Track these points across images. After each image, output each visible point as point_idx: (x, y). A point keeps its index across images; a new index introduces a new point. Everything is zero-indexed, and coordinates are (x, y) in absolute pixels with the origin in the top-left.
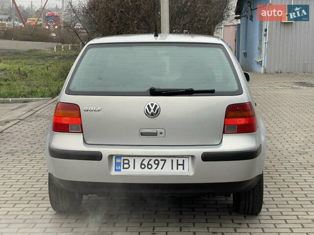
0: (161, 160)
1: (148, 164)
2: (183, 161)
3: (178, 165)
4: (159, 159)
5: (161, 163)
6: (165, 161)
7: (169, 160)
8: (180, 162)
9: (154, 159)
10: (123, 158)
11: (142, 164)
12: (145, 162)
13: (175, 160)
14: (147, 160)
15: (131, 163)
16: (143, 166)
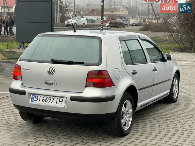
0: (52, 98)
1: (46, 100)
2: (63, 99)
3: (59, 101)
4: (51, 97)
5: (52, 99)
6: (54, 98)
7: (56, 98)
8: (61, 100)
9: (49, 97)
10: (35, 95)
11: (43, 99)
12: (45, 99)
13: (58, 98)
14: (46, 97)
15: (39, 99)
16: (43, 100)
